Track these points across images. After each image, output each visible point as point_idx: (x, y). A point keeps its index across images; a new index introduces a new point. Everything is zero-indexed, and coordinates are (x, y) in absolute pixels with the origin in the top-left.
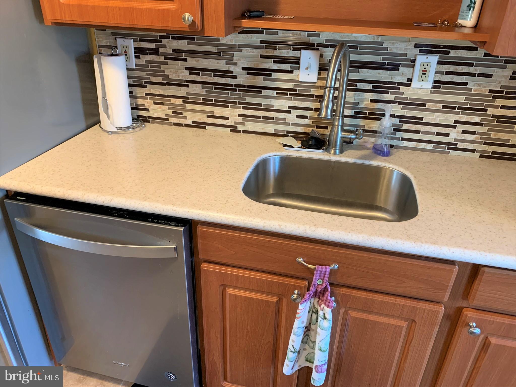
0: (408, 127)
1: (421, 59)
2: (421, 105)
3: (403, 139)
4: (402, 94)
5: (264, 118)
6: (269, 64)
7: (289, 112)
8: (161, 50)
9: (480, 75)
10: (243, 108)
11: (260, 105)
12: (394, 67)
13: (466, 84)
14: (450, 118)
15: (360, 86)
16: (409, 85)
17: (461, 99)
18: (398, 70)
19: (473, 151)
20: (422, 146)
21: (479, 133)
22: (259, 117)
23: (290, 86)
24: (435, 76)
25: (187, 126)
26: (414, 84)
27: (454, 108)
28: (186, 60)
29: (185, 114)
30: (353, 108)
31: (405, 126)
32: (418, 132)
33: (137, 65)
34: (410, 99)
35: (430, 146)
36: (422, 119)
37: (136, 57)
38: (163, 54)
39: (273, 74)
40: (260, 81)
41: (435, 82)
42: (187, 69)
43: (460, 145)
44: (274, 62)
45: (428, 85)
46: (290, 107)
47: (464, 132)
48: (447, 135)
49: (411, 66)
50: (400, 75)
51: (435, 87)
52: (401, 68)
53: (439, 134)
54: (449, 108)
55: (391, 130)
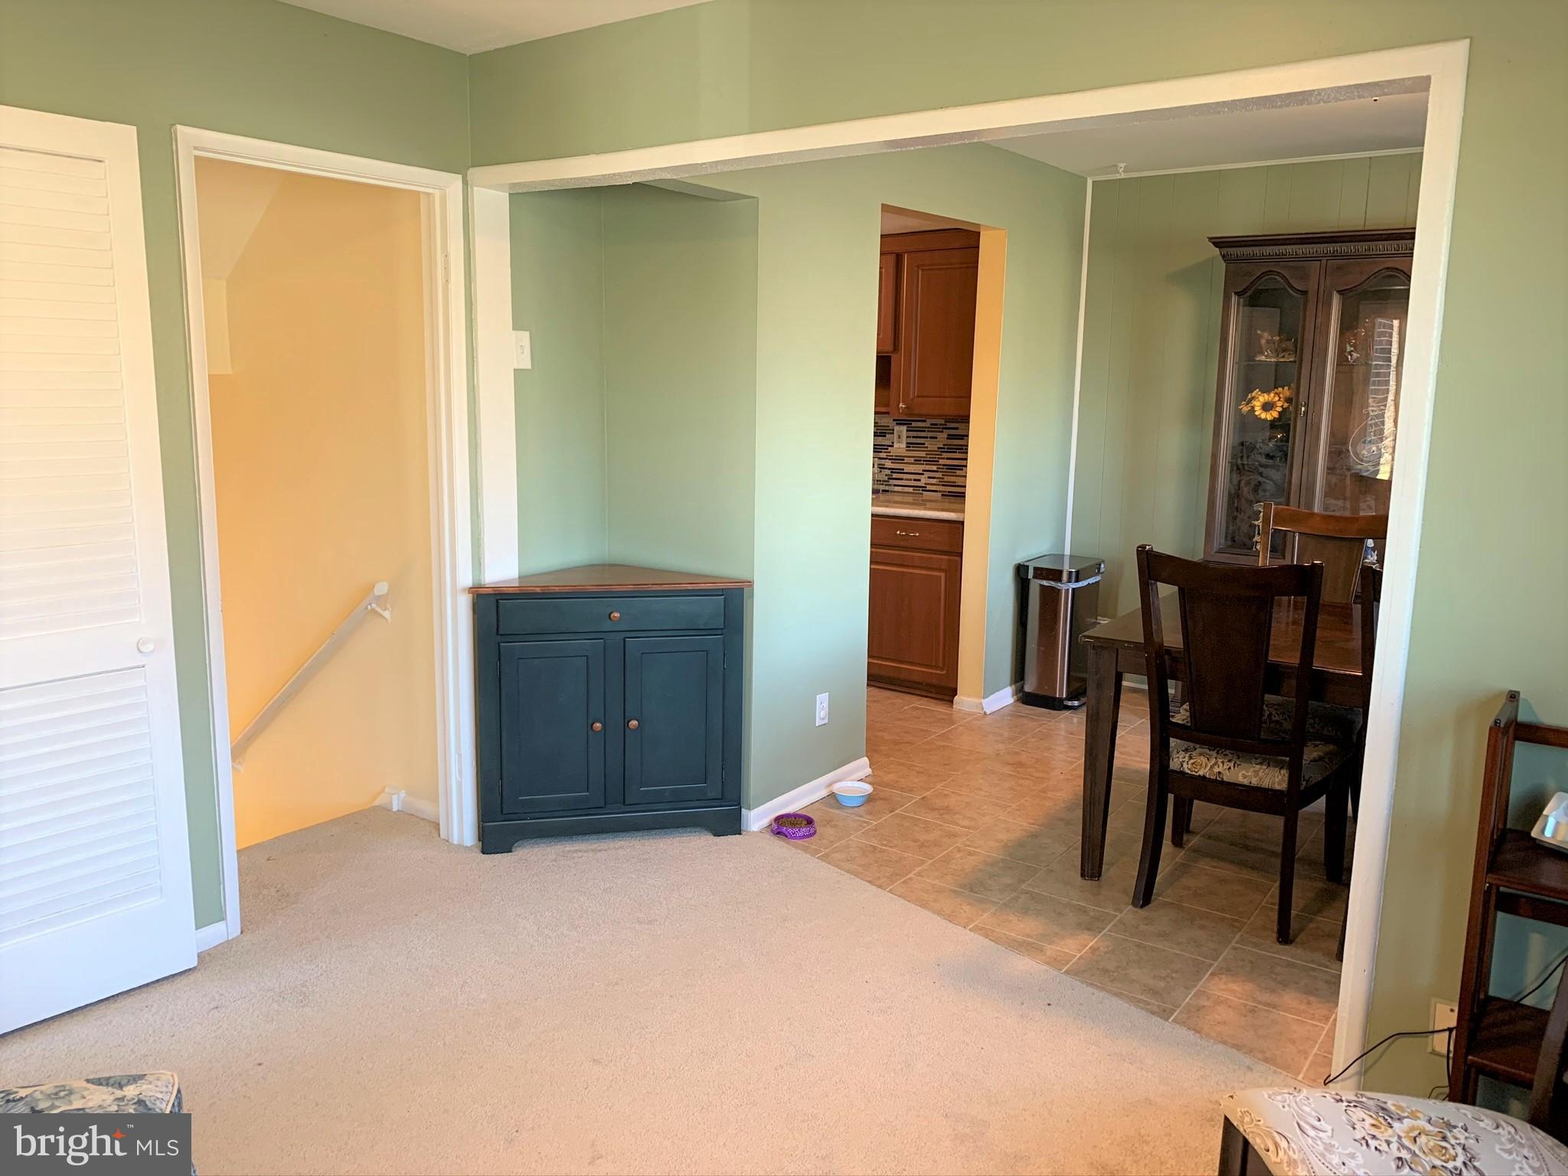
1: (897, 428)
2: (899, 459)
3: (895, 485)
4: (890, 452)
9: (931, 438)
12: (883, 434)
13: (924, 444)
14: (919, 468)
16: (893, 446)
17: (923, 454)
18: (885, 436)
19: (936, 491)
20: (906, 489)
21: (938, 478)
24: (906, 440)
26: (896, 445)
27: (921, 461)
31: (895, 476)
34: (896, 456)
35: (911, 490)
36: (903, 469)
41: (907, 443)
43: (929, 487)
45: (904, 445)
47: (929, 478)
48: (919, 480)
49: (893, 433)
50: (887, 440)
51: (907, 447)
52: (887, 435)
53: (915, 480)
54: (918, 461)
55: (886, 478)
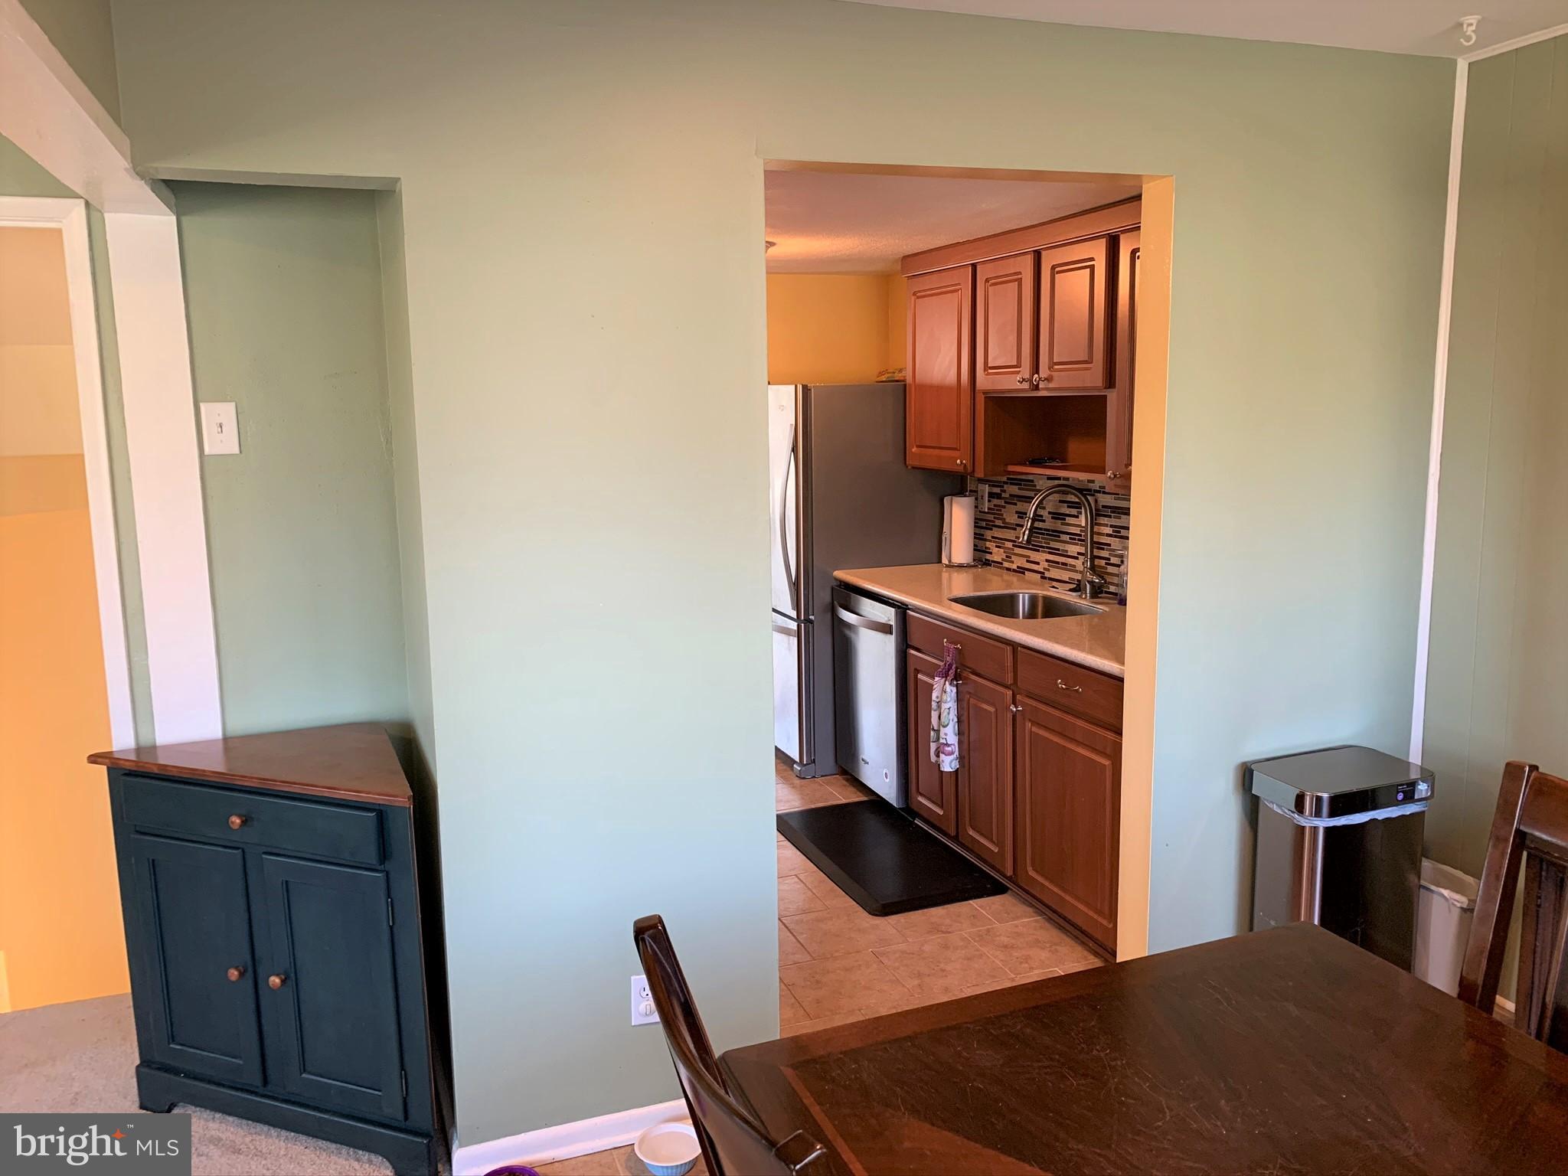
5: (1063, 564)
6: (1065, 510)
7: (1077, 558)
8: (1003, 495)
10: (1050, 553)
11: (1058, 550)
22: (1058, 563)
23: (1077, 531)
25: (1014, 571)
28: (1016, 504)
29: (1013, 558)
33: (989, 509)
37: (989, 501)
38: (1004, 498)
39: (1067, 518)
40: (1058, 525)
42: (1017, 512)
44: (1068, 507)
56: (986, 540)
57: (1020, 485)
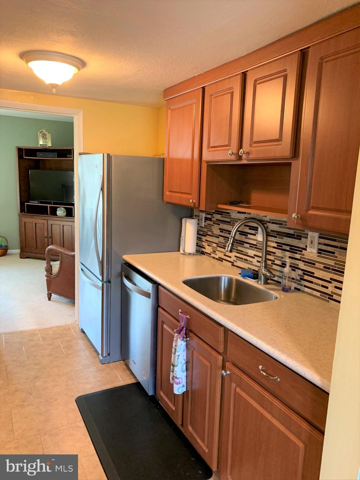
0: (307, 278)
1: (311, 234)
2: (311, 263)
3: (305, 286)
4: (303, 255)
5: (245, 259)
6: (247, 230)
7: (254, 258)
8: (213, 219)
10: (237, 253)
11: (243, 251)
12: (299, 238)
13: (334, 253)
14: (328, 276)
15: (284, 247)
16: (306, 250)
17: (332, 263)
18: (301, 239)
20: (315, 293)
22: (242, 259)
23: (254, 243)
24: (318, 246)
25: (217, 259)
26: (308, 249)
27: (329, 269)
28: (219, 224)
29: (217, 252)
30: (281, 261)
31: (306, 277)
32: (312, 282)
33: (205, 225)
34: (308, 259)
35: (318, 294)
36: (313, 273)
37: (205, 222)
38: (213, 221)
39: (249, 235)
40: (243, 238)
41: (319, 249)
42: (220, 229)
44: (250, 229)
45: (315, 251)
46: (255, 255)
47: (336, 287)
48: (327, 288)
49: (307, 238)
50: (302, 243)
51: (319, 253)
52: (302, 239)
53: (323, 286)
54: (327, 268)
55: (299, 278)
56: (202, 241)
57: (222, 214)
